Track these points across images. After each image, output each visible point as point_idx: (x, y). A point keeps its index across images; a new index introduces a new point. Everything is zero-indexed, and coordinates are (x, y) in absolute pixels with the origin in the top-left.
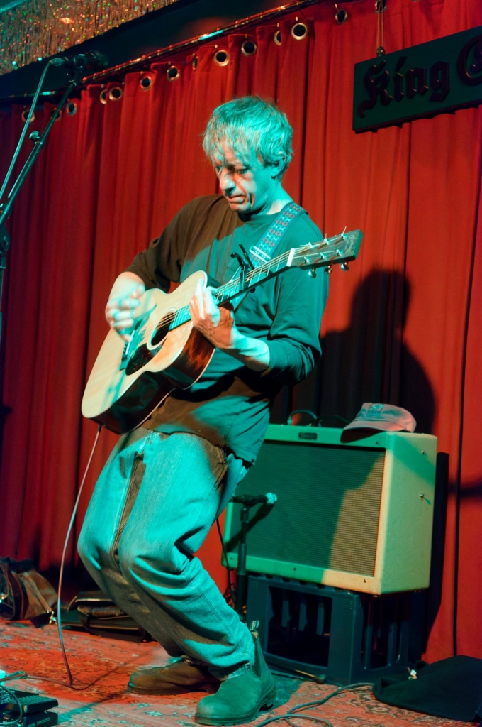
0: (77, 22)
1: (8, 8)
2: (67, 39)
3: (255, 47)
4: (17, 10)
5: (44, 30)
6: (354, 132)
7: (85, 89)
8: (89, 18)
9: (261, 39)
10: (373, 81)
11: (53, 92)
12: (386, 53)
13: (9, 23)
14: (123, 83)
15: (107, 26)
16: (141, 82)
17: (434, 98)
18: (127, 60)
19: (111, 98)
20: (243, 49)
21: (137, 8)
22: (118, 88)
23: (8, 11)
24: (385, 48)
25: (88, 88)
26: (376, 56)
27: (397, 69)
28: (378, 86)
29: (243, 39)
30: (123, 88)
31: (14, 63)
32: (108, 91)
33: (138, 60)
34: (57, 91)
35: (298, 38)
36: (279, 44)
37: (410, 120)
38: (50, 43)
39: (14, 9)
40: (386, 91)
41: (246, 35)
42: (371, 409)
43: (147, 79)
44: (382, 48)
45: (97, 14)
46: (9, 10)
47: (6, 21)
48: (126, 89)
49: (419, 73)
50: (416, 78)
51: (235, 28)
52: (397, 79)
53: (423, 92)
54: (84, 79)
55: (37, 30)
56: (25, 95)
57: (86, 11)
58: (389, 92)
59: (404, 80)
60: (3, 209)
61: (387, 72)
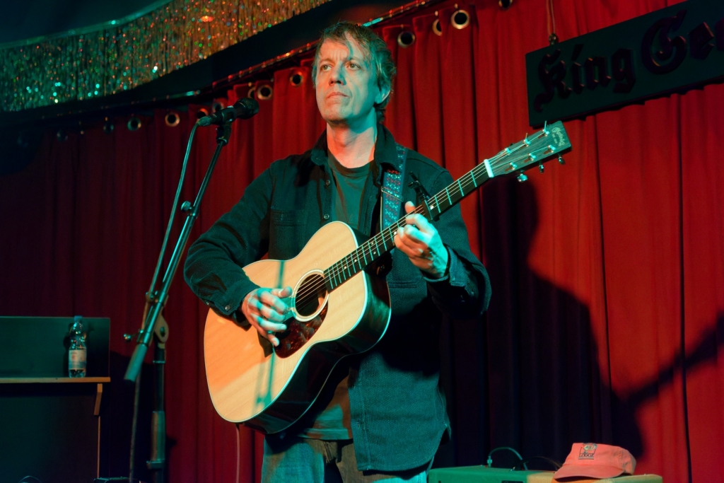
0: (218, 27)
1: (144, 13)
2: (209, 45)
3: (414, 37)
4: (153, 15)
5: (183, 36)
6: (532, 128)
7: (231, 89)
8: (231, 22)
9: (418, 29)
10: (547, 72)
11: (198, 93)
12: (560, 41)
13: (146, 29)
14: (272, 80)
15: (252, 30)
16: (291, 79)
17: (619, 89)
18: (274, 57)
19: (260, 96)
20: (399, 41)
21: (283, 11)
22: (267, 86)
23: (143, 16)
24: (558, 35)
25: (235, 87)
26: (549, 45)
27: (574, 58)
28: (554, 77)
29: (400, 30)
30: (272, 85)
32: (257, 90)
33: (288, 54)
34: (202, 91)
35: (460, 27)
36: (439, 34)
37: (594, 112)
38: (192, 49)
39: (150, 14)
40: (563, 83)
41: (402, 26)
42: (583, 451)
43: (299, 76)
44: (554, 35)
45: (240, 17)
46: (146, 14)
47: (143, 27)
48: (275, 87)
49: (599, 62)
50: (596, 69)
51: (389, 18)
52: (575, 69)
53: (605, 82)
54: (230, 77)
55: (176, 36)
56: (168, 97)
57: (228, 15)
58: (567, 84)
59: (582, 69)
60: (158, 297)
61: (563, 62)
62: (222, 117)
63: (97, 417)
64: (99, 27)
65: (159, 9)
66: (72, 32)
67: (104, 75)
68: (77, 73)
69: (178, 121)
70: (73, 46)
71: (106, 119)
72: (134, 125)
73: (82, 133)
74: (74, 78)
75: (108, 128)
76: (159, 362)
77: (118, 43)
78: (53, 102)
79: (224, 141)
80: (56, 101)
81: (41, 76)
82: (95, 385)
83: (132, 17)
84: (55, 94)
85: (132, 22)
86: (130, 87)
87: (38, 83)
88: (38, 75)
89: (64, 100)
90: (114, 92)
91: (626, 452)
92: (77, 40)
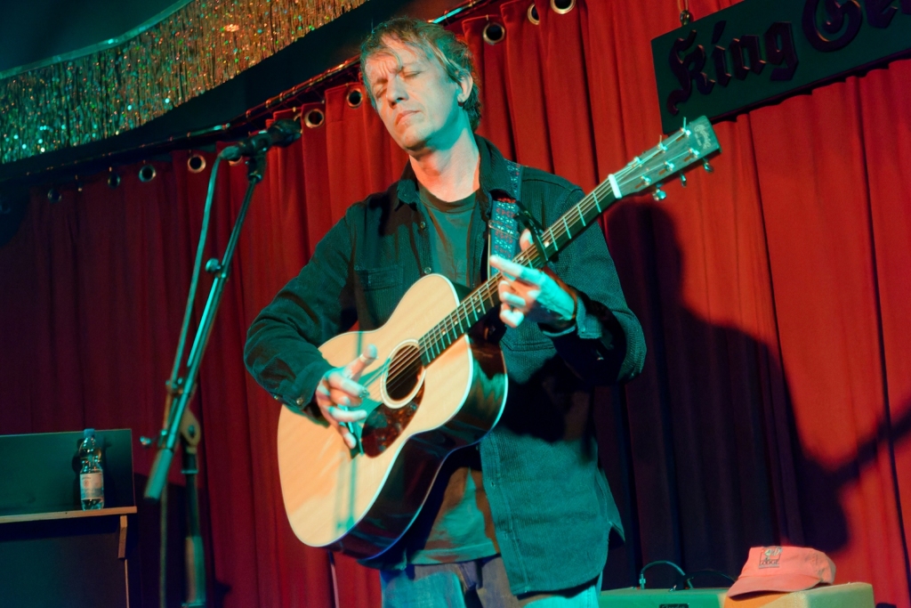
0: (246, 37)
1: (148, 26)
2: (236, 60)
3: (503, 31)
4: (161, 27)
5: (202, 52)
7: (271, 117)
8: (263, 28)
9: (509, 20)
11: (227, 126)
12: (695, 20)
13: (153, 47)
14: (323, 102)
15: (289, 37)
16: (348, 98)
17: (777, 76)
18: (323, 71)
19: (309, 124)
20: (485, 36)
21: (329, 9)
22: (316, 110)
23: (148, 30)
24: (691, 11)
25: (274, 116)
26: (681, 26)
27: (716, 40)
28: (692, 67)
29: (484, 22)
30: (323, 108)
31: (167, 101)
32: (303, 116)
33: (341, 66)
34: (231, 123)
35: (563, 11)
36: (537, 23)
37: (746, 110)
38: (214, 69)
39: (157, 26)
40: (703, 74)
41: (487, 16)
42: (763, 558)
43: (357, 92)
44: (687, 12)
45: (274, 22)
46: (151, 28)
47: (149, 44)
48: (327, 111)
49: (749, 42)
50: (746, 52)
51: (469, 8)
52: (718, 55)
53: (758, 69)
54: (267, 102)
55: (193, 52)
56: (188, 135)
57: (258, 19)
58: (708, 74)
59: (728, 55)
60: (182, 386)
61: (701, 47)
62: (252, 146)
63: (123, 560)
64: (92, 49)
65: (168, 19)
66: (58, 59)
67: (103, 111)
68: (67, 111)
69: (203, 166)
70: (59, 77)
71: (110, 169)
72: (147, 174)
73: (80, 190)
74: (65, 118)
75: (114, 181)
76: (190, 472)
77: (117, 68)
78: (38, 151)
79: (257, 178)
80: (43, 150)
81: (20, 119)
82: (117, 517)
83: (134, 33)
84: (40, 141)
85: (135, 39)
86: (137, 125)
87: (18, 129)
88: (16, 118)
89: (53, 147)
90: (117, 133)
91: (822, 555)
92: (65, 69)
